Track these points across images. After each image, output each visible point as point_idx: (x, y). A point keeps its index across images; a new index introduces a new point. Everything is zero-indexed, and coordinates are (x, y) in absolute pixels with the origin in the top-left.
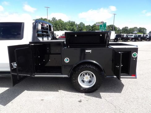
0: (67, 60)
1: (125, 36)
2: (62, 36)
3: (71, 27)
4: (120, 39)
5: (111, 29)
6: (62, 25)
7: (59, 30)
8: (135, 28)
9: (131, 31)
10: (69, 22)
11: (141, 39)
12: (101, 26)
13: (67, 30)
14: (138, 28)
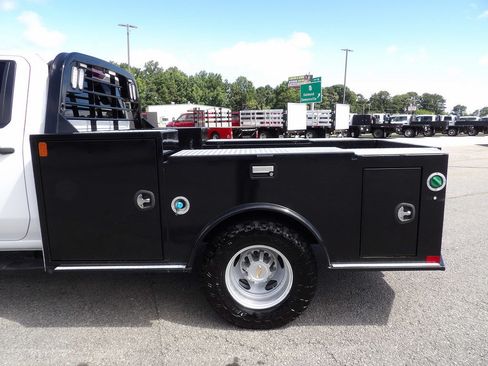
0: (180, 204)
1: (381, 121)
2: (177, 121)
3: (207, 91)
4: (365, 129)
5: (337, 97)
6: (178, 85)
7: (168, 103)
8: (411, 94)
9: (399, 104)
10: (203, 75)
11: (432, 128)
12: (305, 88)
13: (197, 103)
14: (420, 94)
